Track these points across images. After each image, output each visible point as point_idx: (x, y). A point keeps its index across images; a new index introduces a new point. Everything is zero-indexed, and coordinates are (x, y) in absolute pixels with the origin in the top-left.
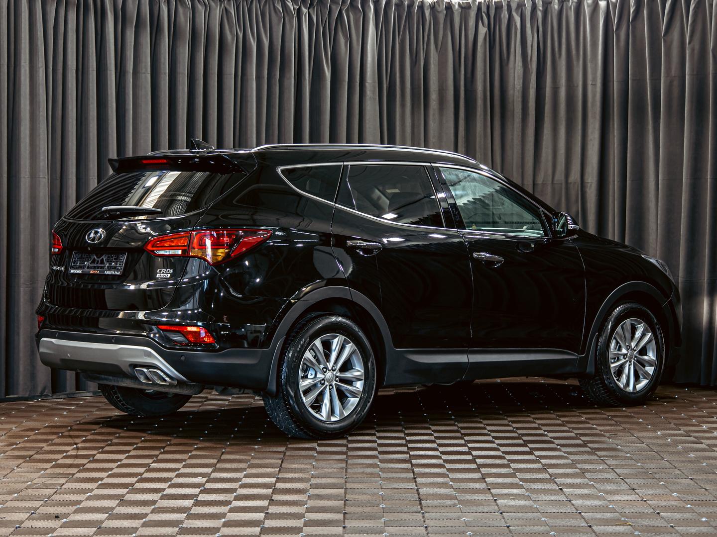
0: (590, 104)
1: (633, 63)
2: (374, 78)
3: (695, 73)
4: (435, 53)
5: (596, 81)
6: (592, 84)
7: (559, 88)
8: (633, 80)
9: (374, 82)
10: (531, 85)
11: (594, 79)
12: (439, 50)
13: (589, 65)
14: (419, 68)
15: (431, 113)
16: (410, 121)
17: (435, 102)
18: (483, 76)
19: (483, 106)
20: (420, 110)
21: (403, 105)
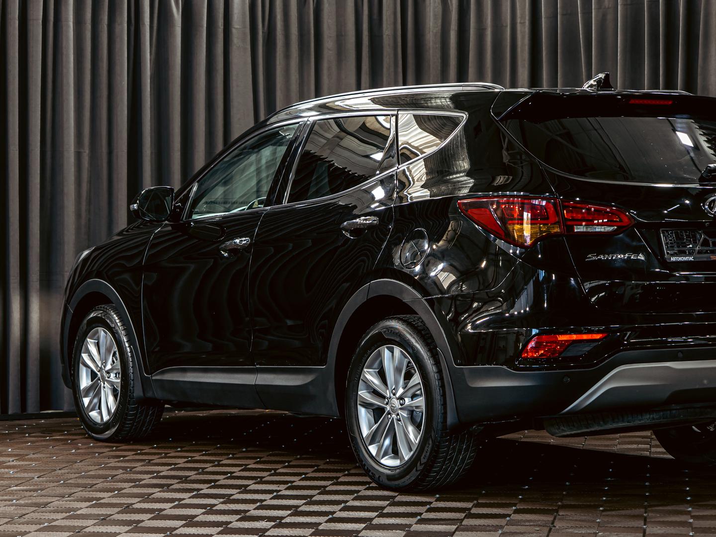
0: (519, 50)
2: (244, 22)
3: (629, 2)
5: (525, 19)
6: (520, 23)
7: (484, 29)
8: (563, 15)
9: (244, 27)
10: (452, 27)
11: (523, 17)
14: (309, 7)
15: (325, 65)
16: (298, 76)
17: (331, 52)
18: (392, 16)
19: (392, 56)
20: (309, 62)
21: (287, 56)
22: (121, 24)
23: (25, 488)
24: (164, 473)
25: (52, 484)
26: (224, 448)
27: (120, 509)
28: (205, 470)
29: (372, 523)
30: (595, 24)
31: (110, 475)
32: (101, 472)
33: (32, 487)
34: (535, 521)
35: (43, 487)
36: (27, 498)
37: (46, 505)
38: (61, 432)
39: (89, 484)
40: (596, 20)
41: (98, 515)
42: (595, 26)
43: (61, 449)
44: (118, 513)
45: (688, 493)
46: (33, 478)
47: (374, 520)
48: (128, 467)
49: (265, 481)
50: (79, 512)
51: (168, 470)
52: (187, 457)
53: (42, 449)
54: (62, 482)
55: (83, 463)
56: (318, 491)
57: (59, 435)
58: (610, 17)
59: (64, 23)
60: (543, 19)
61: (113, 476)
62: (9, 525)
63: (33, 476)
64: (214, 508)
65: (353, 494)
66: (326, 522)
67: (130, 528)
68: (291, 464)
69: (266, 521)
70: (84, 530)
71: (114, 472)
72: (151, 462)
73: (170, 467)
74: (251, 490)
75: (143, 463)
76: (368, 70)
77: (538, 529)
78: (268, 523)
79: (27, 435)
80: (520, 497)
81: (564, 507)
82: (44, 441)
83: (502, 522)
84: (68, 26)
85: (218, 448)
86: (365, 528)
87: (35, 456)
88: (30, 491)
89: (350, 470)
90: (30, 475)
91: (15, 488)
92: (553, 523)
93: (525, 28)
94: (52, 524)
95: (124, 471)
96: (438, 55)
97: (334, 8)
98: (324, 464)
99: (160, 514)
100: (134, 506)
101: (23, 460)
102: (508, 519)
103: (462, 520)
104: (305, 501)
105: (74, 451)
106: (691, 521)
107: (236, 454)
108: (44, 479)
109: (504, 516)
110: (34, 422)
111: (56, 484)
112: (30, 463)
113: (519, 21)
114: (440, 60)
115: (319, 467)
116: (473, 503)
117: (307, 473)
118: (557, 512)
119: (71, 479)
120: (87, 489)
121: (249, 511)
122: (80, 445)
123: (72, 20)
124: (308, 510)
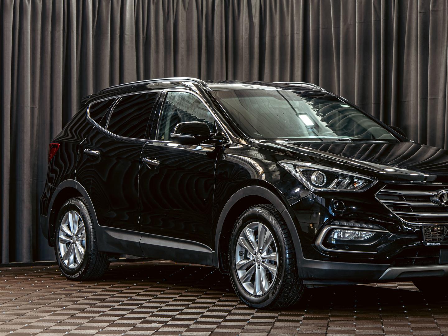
0: (296, 49)
1: (322, 15)
2: (132, 31)
3: (363, 21)
4: (184, 11)
5: (299, 31)
7: (275, 37)
8: (323, 29)
9: (132, 34)
10: (255, 35)
11: (298, 30)
12: (186, 9)
13: (295, 18)
14: (170, 23)
15: (180, 57)
16: (163, 64)
17: (183, 50)
18: (220, 29)
19: (220, 52)
20: (170, 56)
21: (157, 52)
22: (59, 31)
23: (9, 305)
24: (90, 297)
25: (24, 303)
26: (123, 283)
27: (69, 317)
28: (114, 296)
29: (221, 324)
30: (342, 34)
31: (59, 298)
32: (52, 296)
33: (13, 305)
34: (317, 324)
35: (19, 304)
36: (11, 311)
37: (24, 314)
38: (23, 274)
39: (47, 303)
40: (343, 32)
41: (56, 320)
42: (342, 35)
43: (26, 284)
44: (68, 319)
45: (405, 309)
46: (12, 300)
47: (221, 323)
48: (69, 294)
49: (151, 302)
50: (44, 318)
51: (92, 296)
52: (102, 288)
53: (14, 284)
54: (30, 302)
55: (40, 291)
56: (185, 307)
57: (22, 276)
58: (351, 30)
59: (25, 30)
60: (311, 31)
61: (60, 299)
62: (4, 325)
63: (12, 298)
64: (125, 316)
65: (206, 309)
66: (193, 324)
67: (77, 327)
68: (165, 292)
69: (158, 324)
70: (50, 328)
71: (60, 297)
72: (81, 291)
73: (93, 294)
74: (144, 306)
75: (76, 292)
76: (205, 60)
77: (320, 328)
78: (159, 324)
79: (3, 276)
80: (306, 311)
81: (332, 316)
82: (14, 279)
83: (298, 324)
84: (27, 32)
85: (119, 284)
86: (217, 327)
87: (10, 287)
88: (12, 307)
89: (201, 295)
90: (11, 298)
91: (2, 305)
92: (328, 325)
93: (299, 36)
94: (29, 325)
95: (65, 296)
96: (248, 52)
97: (185, 24)
98: (185, 292)
99: (93, 319)
100: (77, 315)
101: (4, 290)
102: (301, 322)
103: (274, 323)
104: (178, 313)
105: (33, 285)
106: (410, 324)
107: (130, 287)
108: (19, 300)
109: (298, 321)
110: (5, 269)
111: (26, 303)
112: (8, 291)
113: (295, 32)
114: (248, 55)
115: (182, 294)
116: (278, 314)
117: (176, 297)
118: (329, 319)
119: (35, 300)
120: (46, 306)
121: (146, 318)
122: (36, 281)
123: (30, 29)
124: (181, 318)
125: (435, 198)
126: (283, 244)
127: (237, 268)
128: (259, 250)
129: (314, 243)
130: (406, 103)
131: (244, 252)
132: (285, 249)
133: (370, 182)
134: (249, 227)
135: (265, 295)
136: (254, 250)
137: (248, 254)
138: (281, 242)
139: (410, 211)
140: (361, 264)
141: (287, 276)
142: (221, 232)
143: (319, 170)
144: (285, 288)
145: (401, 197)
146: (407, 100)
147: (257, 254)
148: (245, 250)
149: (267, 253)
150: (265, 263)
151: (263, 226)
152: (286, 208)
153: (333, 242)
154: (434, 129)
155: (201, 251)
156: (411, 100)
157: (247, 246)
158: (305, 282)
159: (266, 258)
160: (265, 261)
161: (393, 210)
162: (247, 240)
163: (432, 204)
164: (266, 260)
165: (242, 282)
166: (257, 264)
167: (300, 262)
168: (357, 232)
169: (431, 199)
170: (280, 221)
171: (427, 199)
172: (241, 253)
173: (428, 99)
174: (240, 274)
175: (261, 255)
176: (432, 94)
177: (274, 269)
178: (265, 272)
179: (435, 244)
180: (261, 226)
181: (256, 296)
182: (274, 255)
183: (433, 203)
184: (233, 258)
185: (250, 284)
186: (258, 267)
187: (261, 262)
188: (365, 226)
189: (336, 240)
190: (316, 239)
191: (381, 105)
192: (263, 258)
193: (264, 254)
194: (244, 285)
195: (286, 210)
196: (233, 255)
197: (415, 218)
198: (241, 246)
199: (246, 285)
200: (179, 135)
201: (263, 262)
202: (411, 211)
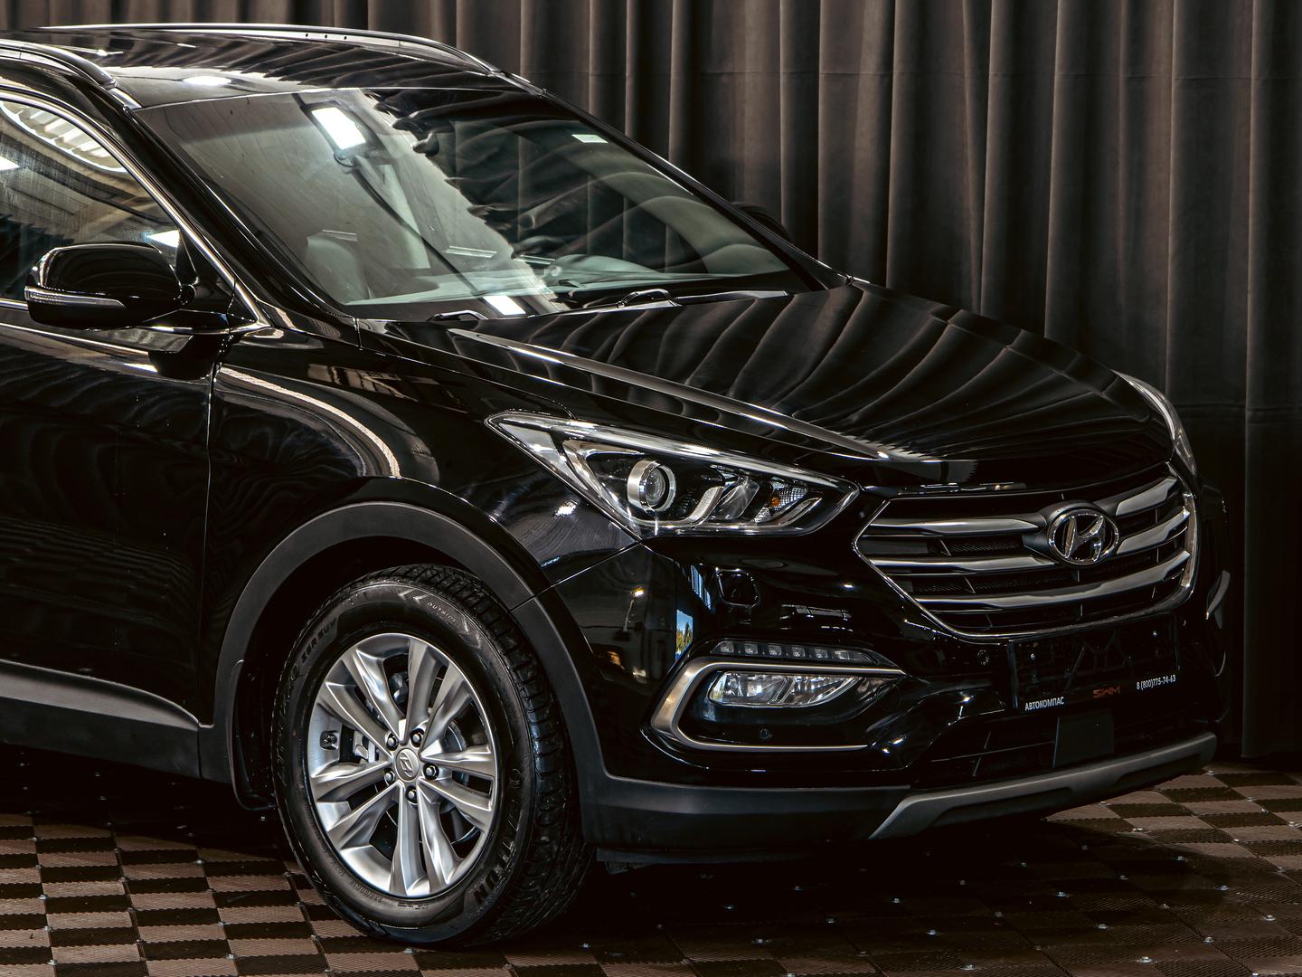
125: (1040, 541)
126: (521, 722)
127: (316, 794)
128: (411, 734)
129: (649, 723)
130: (725, 79)
131: (338, 735)
132: (531, 740)
133: (831, 497)
134: (362, 648)
135: (443, 897)
136: (385, 727)
137: (358, 739)
138: (514, 713)
139: (964, 592)
140: (813, 789)
141: (537, 834)
142: (245, 658)
143: (651, 455)
144: (530, 876)
145: (935, 545)
146: (728, 69)
147: (400, 747)
148: (344, 728)
149: (443, 744)
150: (438, 783)
151: (429, 648)
152: (532, 594)
153: (710, 715)
154: (842, 185)
155: (151, 721)
156: (747, 71)
157: (354, 717)
158: (602, 855)
159: (442, 765)
160: (437, 774)
161: (912, 591)
162: (358, 694)
163: (1030, 561)
164: (441, 770)
165: (338, 846)
166: (400, 784)
167: (590, 789)
168: (797, 678)
169: (1027, 540)
170: (500, 636)
171: (1012, 543)
172: (330, 741)
173: (821, 76)
174: (329, 815)
175: (422, 750)
176: (835, 59)
177: (480, 810)
178: (436, 812)
179: (1050, 703)
180: (419, 649)
181: (404, 900)
182: (476, 758)
183: (1036, 556)
184: (296, 759)
185: (370, 854)
186: (406, 796)
187: (421, 778)
188: (820, 654)
189: (719, 708)
190: (654, 710)
191: (629, 83)
192: (428, 764)
193: (434, 749)
194: (348, 855)
195: (535, 599)
196: (296, 749)
197: (982, 616)
198: (329, 712)
199: (357, 855)
200: (58, 297)
201: (429, 778)
202: (967, 594)
